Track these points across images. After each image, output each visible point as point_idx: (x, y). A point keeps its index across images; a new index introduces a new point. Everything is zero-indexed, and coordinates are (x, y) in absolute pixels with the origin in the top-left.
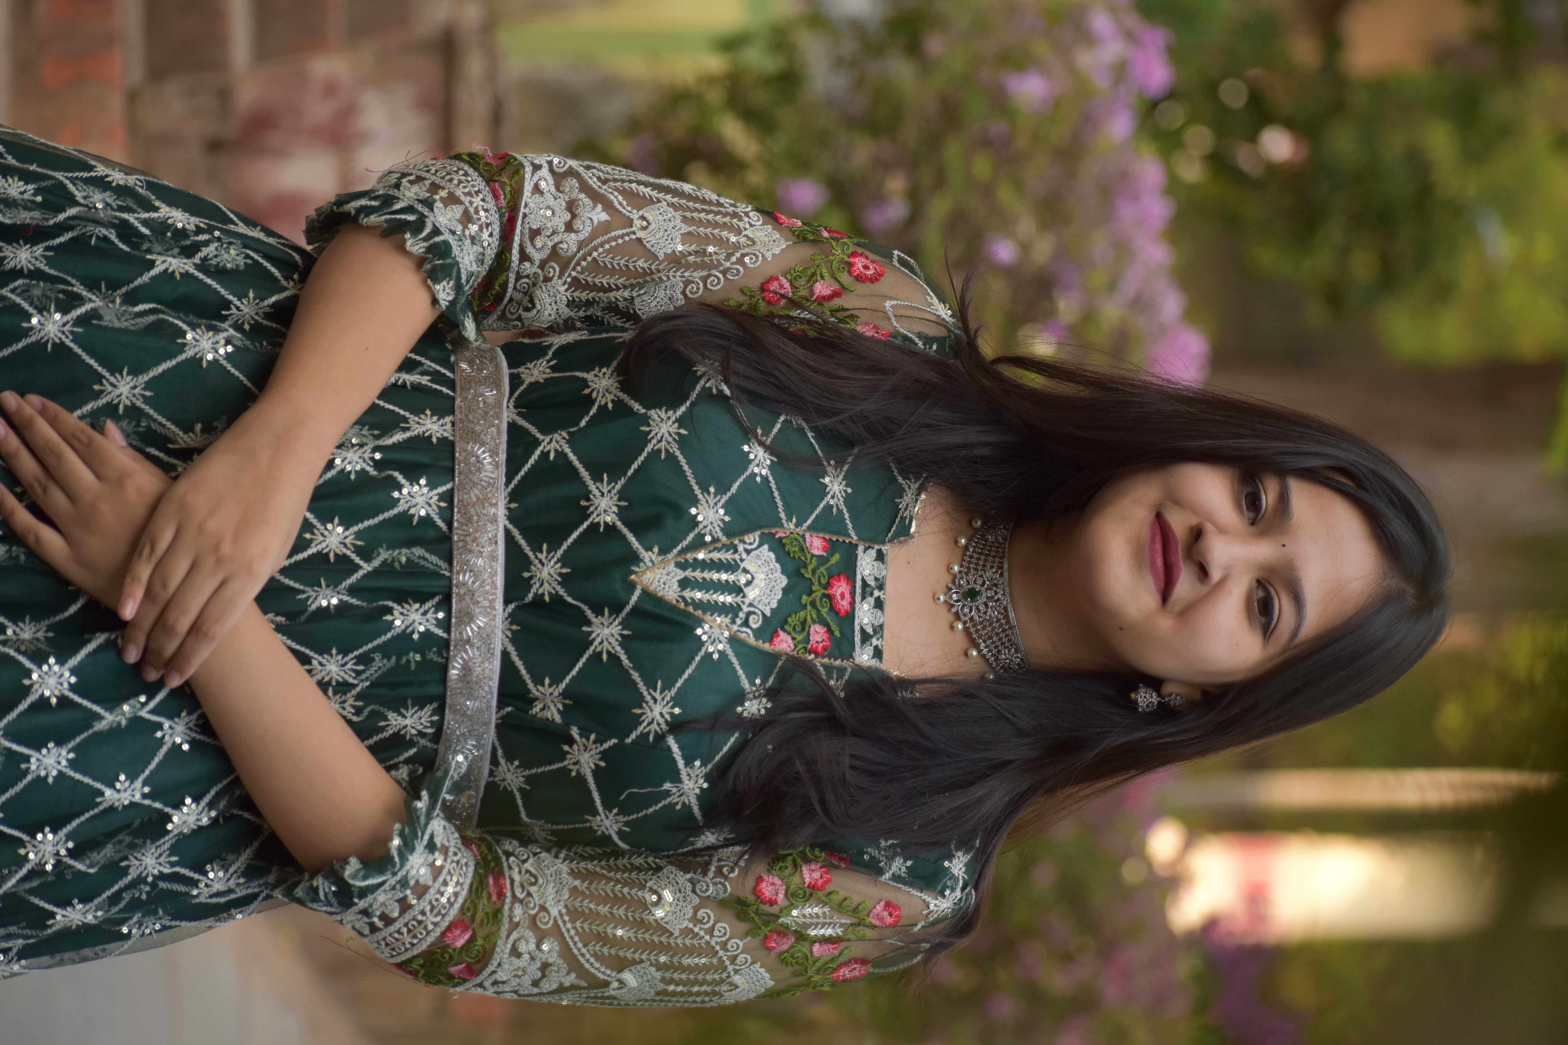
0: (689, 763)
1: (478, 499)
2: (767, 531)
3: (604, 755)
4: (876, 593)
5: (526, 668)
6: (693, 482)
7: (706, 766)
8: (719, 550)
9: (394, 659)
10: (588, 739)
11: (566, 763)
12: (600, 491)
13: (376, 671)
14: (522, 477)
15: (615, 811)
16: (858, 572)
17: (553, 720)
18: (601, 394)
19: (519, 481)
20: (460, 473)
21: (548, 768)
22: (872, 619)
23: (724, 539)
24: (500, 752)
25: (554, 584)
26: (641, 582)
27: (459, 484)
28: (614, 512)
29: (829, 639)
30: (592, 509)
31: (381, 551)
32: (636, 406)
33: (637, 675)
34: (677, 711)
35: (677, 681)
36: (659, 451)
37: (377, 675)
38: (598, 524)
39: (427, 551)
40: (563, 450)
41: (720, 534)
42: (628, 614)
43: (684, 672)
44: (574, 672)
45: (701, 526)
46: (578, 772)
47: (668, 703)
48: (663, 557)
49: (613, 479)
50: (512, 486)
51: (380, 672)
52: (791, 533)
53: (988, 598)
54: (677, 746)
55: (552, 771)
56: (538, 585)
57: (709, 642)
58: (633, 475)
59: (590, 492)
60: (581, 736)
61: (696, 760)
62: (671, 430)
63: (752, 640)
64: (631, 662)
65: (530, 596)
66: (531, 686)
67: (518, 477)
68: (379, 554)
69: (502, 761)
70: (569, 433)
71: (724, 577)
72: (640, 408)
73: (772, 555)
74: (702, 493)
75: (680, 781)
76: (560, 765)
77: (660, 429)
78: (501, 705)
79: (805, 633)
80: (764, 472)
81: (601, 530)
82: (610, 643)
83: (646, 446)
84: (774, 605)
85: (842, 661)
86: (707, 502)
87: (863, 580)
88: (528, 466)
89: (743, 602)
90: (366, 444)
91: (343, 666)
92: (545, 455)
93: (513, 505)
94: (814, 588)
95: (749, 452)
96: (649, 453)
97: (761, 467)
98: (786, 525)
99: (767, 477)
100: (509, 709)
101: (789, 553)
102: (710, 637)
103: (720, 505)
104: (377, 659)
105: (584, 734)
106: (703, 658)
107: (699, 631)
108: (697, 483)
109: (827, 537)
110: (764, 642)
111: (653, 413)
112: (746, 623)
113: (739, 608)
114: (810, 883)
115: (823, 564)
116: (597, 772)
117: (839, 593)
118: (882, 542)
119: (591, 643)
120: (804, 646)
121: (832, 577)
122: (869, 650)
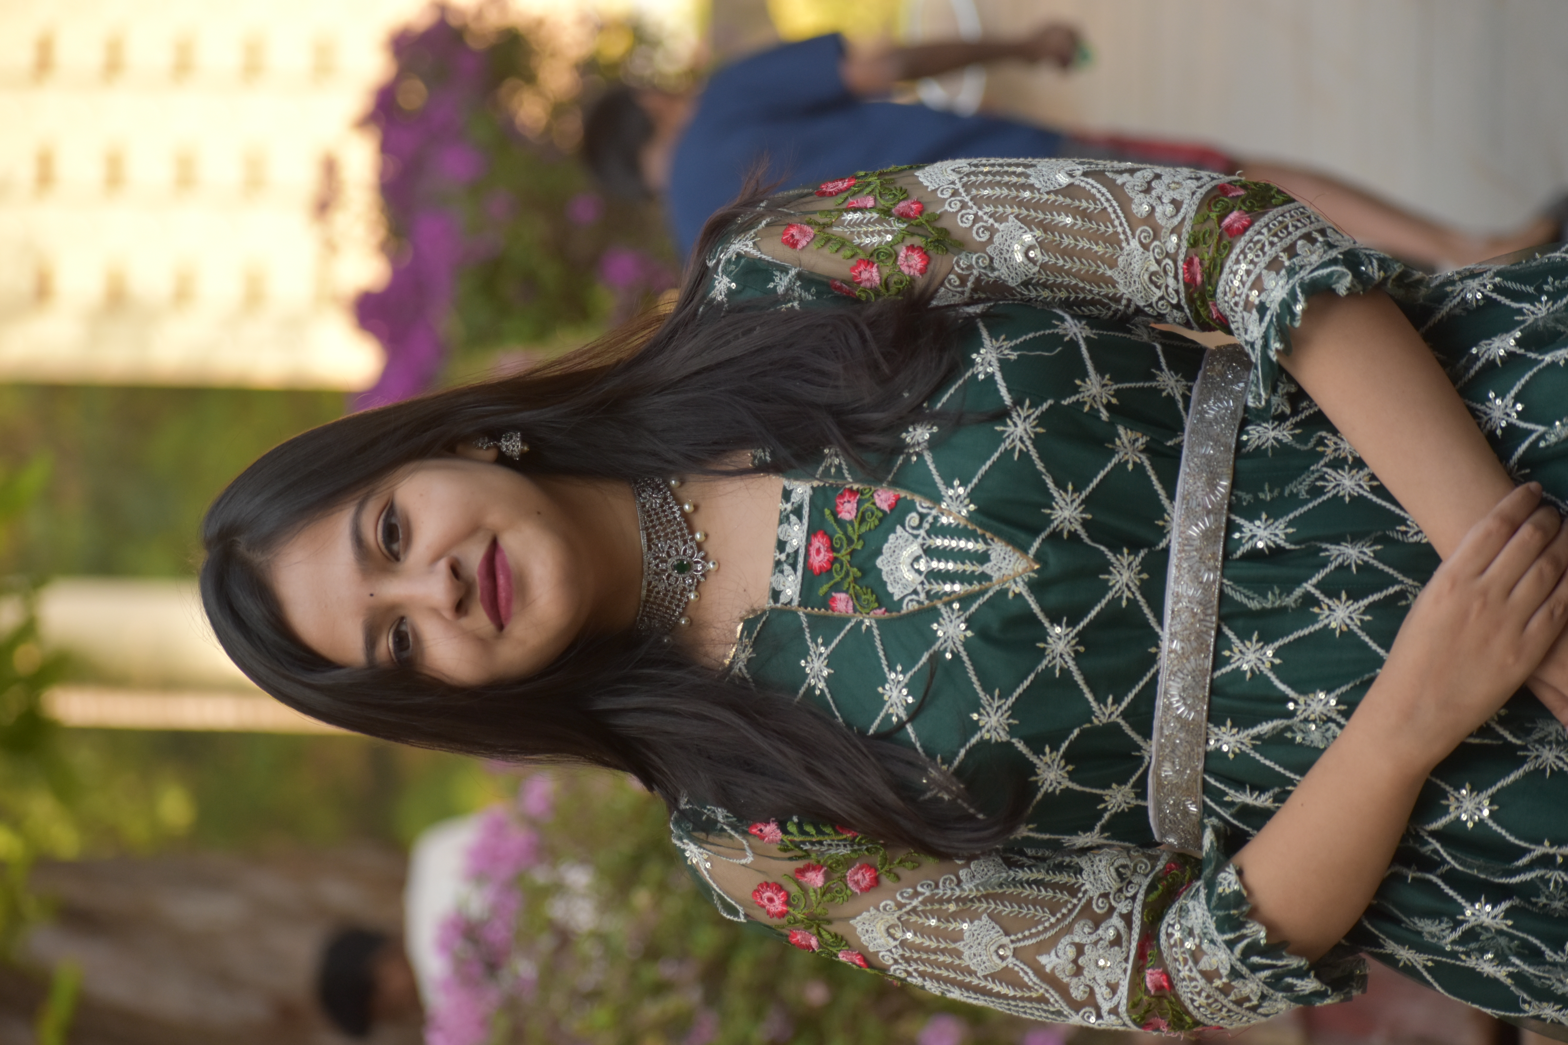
0: (990, 377)
1: (1188, 659)
2: (894, 614)
3: (1076, 390)
4: (783, 557)
5: (1151, 481)
6: (968, 664)
7: (973, 374)
8: (945, 594)
9: (1287, 493)
10: (1091, 407)
11: (1115, 387)
12: (1064, 659)
13: (1304, 480)
14: (1141, 679)
15: (1066, 339)
16: (800, 578)
17: (1125, 429)
18: (1056, 763)
19: (1145, 675)
20: (1204, 687)
21: (1133, 385)
22: (790, 530)
23: (939, 605)
24: (1181, 406)
25: (1117, 564)
26: (1028, 562)
27: (1206, 676)
28: (1051, 637)
29: (837, 506)
30: (1074, 642)
31: (1293, 605)
32: (1020, 746)
33: (1038, 467)
34: (1000, 429)
35: (998, 458)
36: (1000, 697)
37: (1303, 476)
38: (1068, 626)
39: (1246, 605)
40: (1099, 704)
41: (943, 610)
42: (1044, 529)
43: (990, 467)
45: (963, 618)
46: (1103, 377)
47: (1008, 437)
48: (1004, 587)
49: (1050, 670)
50: (1153, 671)
51: (1300, 479)
52: (868, 614)
53: (666, 562)
54: (1002, 394)
55: (1129, 382)
56: (1134, 564)
57: (962, 498)
58: (1028, 674)
59: (1074, 659)
60: (1098, 411)
61: (982, 380)
62: (987, 719)
63: (917, 499)
64: (1044, 481)
65: (1142, 554)
66: (1147, 463)
67: (1146, 679)
68: (1296, 601)
69: (1178, 397)
70: (1091, 722)
71: (942, 566)
72: (1017, 745)
73: (890, 589)
74: (959, 652)
75: (1000, 361)
76: (1120, 386)
77: (998, 721)
78: (1178, 448)
79: (861, 510)
80: (893, 676)
81: (1065, 619)
82: (1064, 500)
83: (1014, 704)
84: (892, 537)
85: (824, 485)
86: (954, 643)
87: (795, 571)
88: (1135, 691)
89: (924, 539)
90: (1301, 721)
91: (1338, 485)
92: (1117, 701)
93: (1153, 650)
94: (848, 557)
95: (907, 695)
96: (1011, 695)
97: (896, 681)
98: (873, 622)
99: (890, 671)
100: (1169, 443)
101: (872, 593)
102: (961, 502)
103: (941, 640)
104: (1304, 493)
105: (1094, 413)
106: (970, 481)
107: (972, 508)
108: (963, 662)
109: (830, 613)
110: (905, 498)
111: (1004, 737)
112: (922, 517)
113: (928, 533)
114: (872, 267)
115: (836, 584)
116: (1084, 375)
117: (822, 555)
118: (772, 610)
119: (1083, 502)
120: (864, 497)
121: (827, 571)
122: (795, 498)
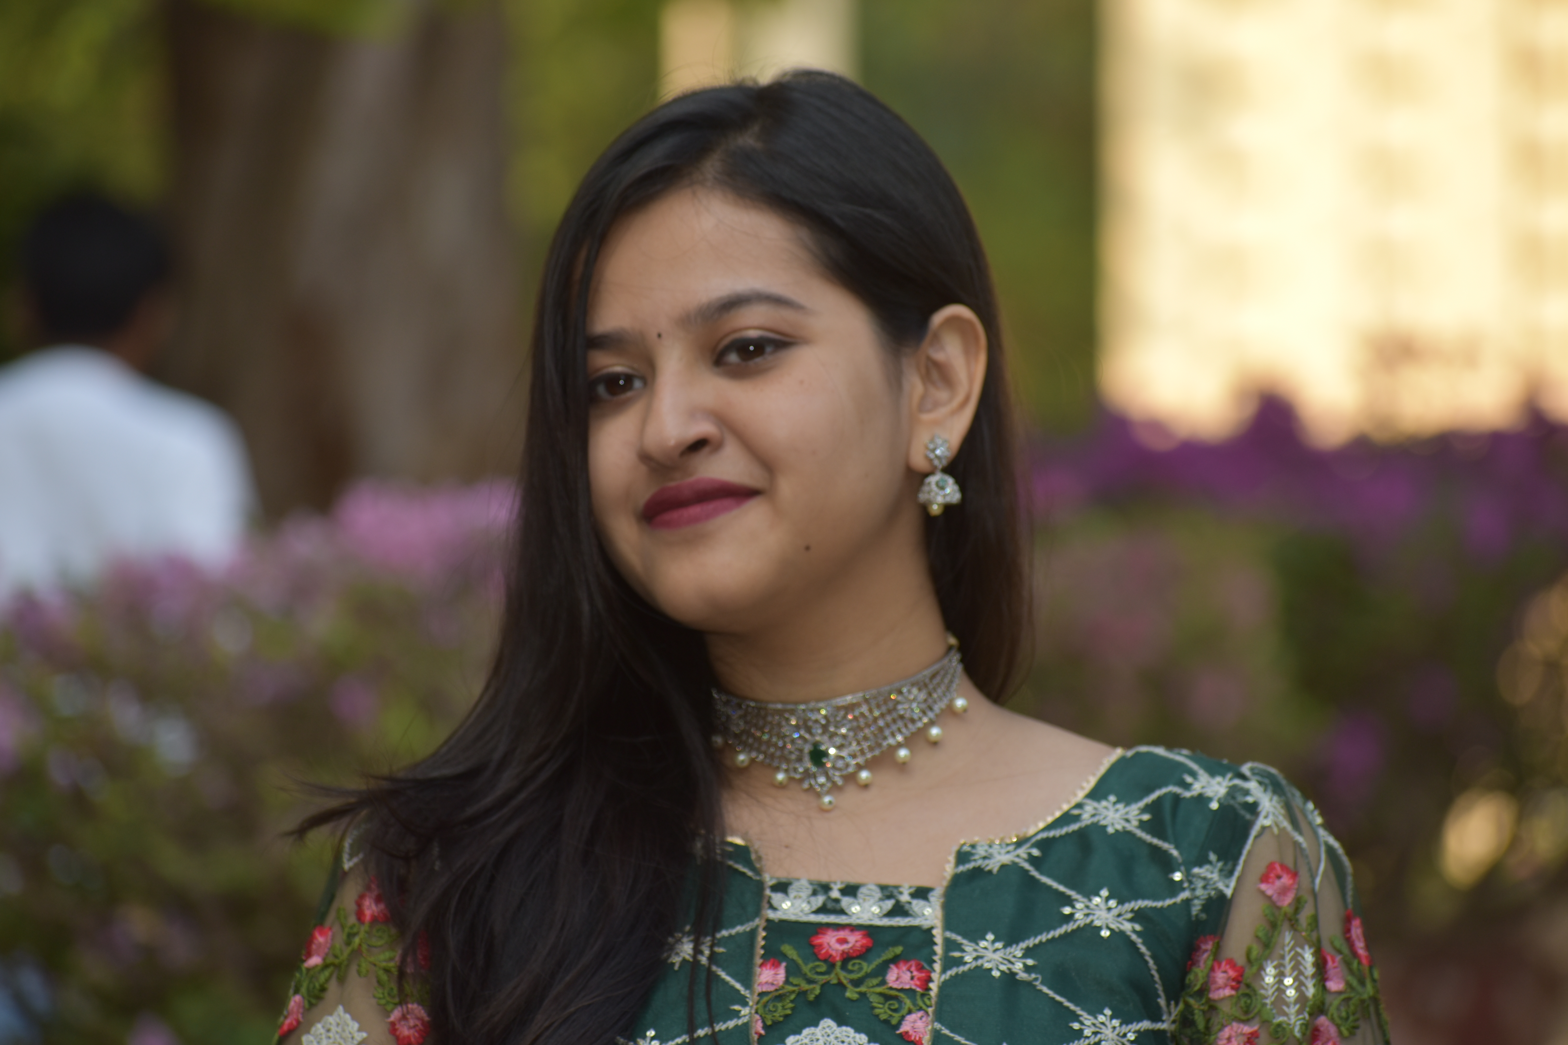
4: (835, 894)
16: (805, 919)
22: (872, 902)
29: (906, 961)
52: (757, 1012)
53: (824, 733)
79: (901, 995)
84: (863, 1038)
85: (935, 944)
87: (816, 913)
94: (835, 981)
98: (745, 1020)
101: (786, 1016)
109: (758, 961)
114: (1233, 988)
115: (798, 968)
117: (838, 947)
118: (761, 884)
120: (918, 997)
121: (815, 955)
122: (917, 905)
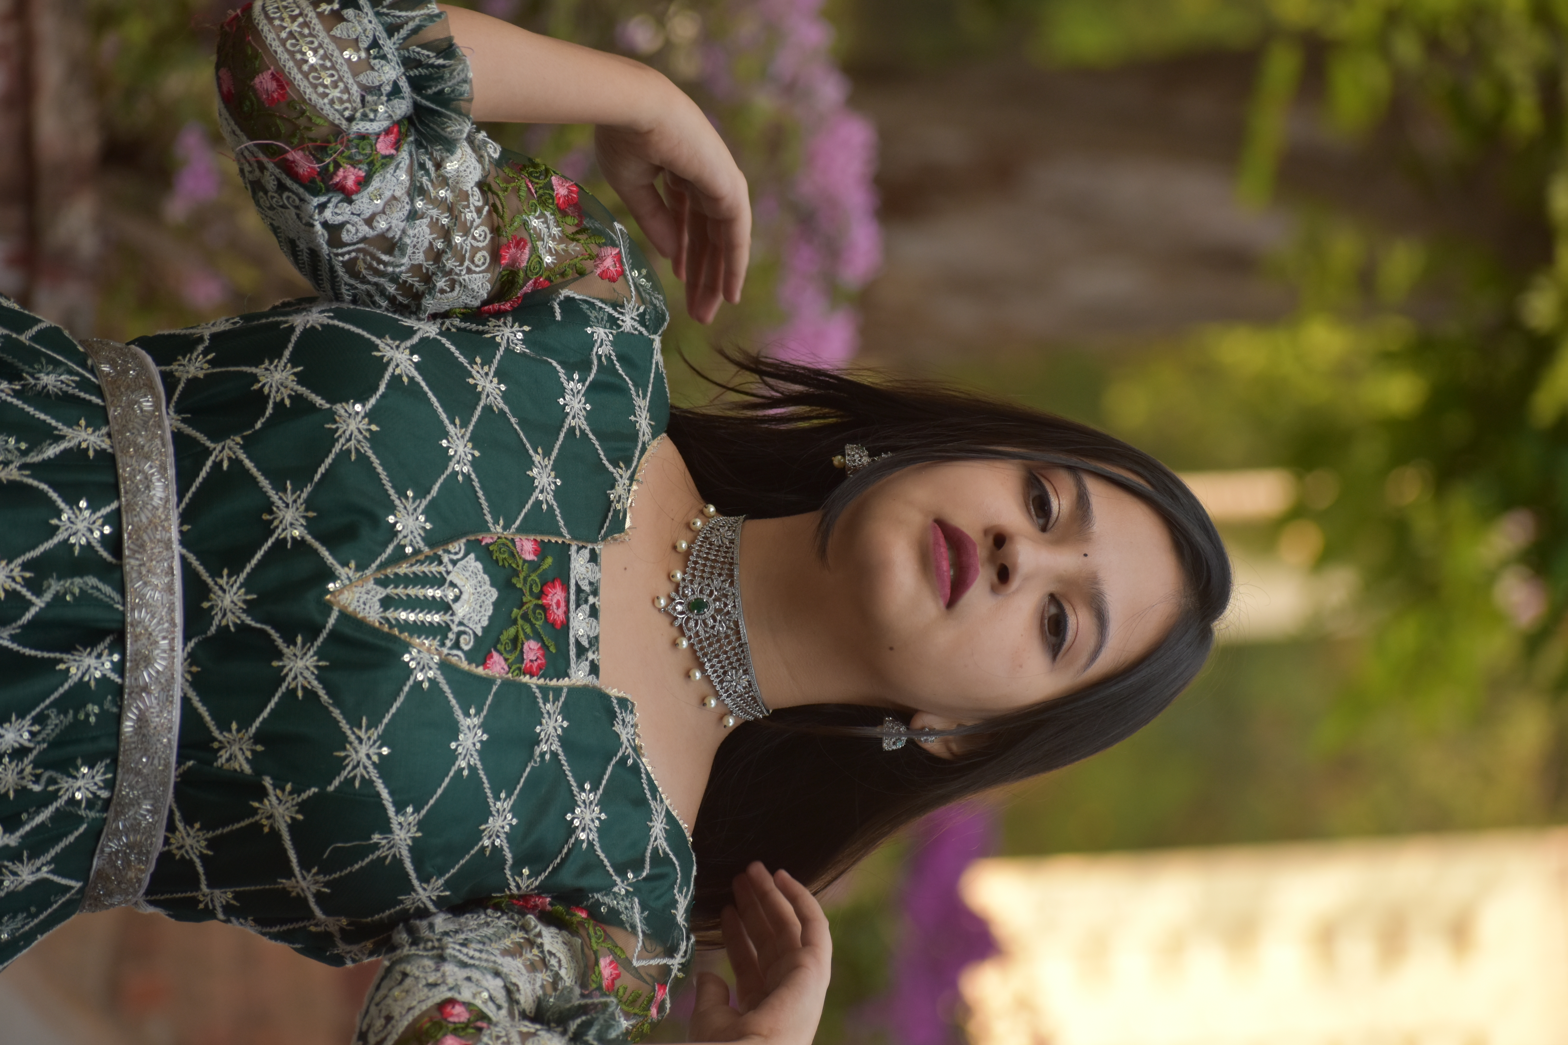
0: (400, 809)
1: (150, 521)
4: (591, 599)
5: (210, 714)
6: (388, 486)
7: (419, 812)
8: (422, 563)
9: (71, 715)
10: (283, 790)
11: (256, 820)
12: (284, 502)
13: (53, 730)
14: (195, 494)
15: (315, 870)
16: (572, 576)
17: (242, 771)
18: (274, 389)
20: (126, 492)
21: (234, 827)
22: (587, 629)
23: (426, 550)
24: (178, 816)
25: (240, 613)
26: (338, 602)
27: (127, 505)
28: (302, 525)
29: (544, 656)
30: (276, 523)
31: (52, 582)
32: (319, 401)
33: (338, 711)
34: (385, 751)
35: (384, 717)
36: (349, 451)
37: (54, 735)
38: (285, 540)
39: (97, 581)
40: (237, 457)
41: (422, 544)
42: (324, 642)
43: (391, 706)
44: (265, 713)
45: (400, 536)
46: (272, 828)
47: (375, 742)
48: (360, 573)
49: (298, 487)
50: (184, 504)
51: (57, 731)
52: (499, 538)
53: (716, 611)
54: (386, 791)
55: (242, 828)
56: (220, 616)
57: (418, 669)
58: (321, 480)
59: (273, 503)
60: (275, 787)
61: (408, 806)
62: (361, 426)
63: (464, 665)
64: (330, 697)
65: (212, 628)
66: (215, 732)
67: (191, 493)
68: (48, 588)
69: (181, 826)
70: (243, 439)
71: (430, 592)
72: (323, 402)
73: (479, 566)
74: (399, 498)
75: (390, 831)
76: (248, 822)
77: (348, 425)
78: (181, 759)
79: (519, 652)
80: (465, 469)
81: (289, 546)
82: (305, 678)
83: (333, 446)
84: (485, 623)
85: (558, 680)
86: (405, 508)
87: (577, 584)
88: (200, 480)
89: (452, 621)
91: (19, 730)
92: (218, 465)
93: (187, 527)
94: (526, 599)
95: (449, 448)
96: (337, 455)
97: (462, 464)
98: (492, 529)
99: (469, 475)
100: (191, 763)
101: (497, 561)
102: (418, 663)
103: (420, 510)
104: (54, 717)
105: (279, 785)
106: (412, 687)
107: (406, 657)
108: (393, 487)
109: (539, 538)
110: (477, 666)
111: (339, 408)
112: (457, 645)
113: (448, 628)
115: (535, 570)
116: (294, 827)
117: (555, 601)
118: (595, 541)
119: (283, 679)
120: (518, 665)
121: (546, 583)
122: (585, 666)
